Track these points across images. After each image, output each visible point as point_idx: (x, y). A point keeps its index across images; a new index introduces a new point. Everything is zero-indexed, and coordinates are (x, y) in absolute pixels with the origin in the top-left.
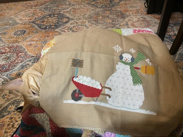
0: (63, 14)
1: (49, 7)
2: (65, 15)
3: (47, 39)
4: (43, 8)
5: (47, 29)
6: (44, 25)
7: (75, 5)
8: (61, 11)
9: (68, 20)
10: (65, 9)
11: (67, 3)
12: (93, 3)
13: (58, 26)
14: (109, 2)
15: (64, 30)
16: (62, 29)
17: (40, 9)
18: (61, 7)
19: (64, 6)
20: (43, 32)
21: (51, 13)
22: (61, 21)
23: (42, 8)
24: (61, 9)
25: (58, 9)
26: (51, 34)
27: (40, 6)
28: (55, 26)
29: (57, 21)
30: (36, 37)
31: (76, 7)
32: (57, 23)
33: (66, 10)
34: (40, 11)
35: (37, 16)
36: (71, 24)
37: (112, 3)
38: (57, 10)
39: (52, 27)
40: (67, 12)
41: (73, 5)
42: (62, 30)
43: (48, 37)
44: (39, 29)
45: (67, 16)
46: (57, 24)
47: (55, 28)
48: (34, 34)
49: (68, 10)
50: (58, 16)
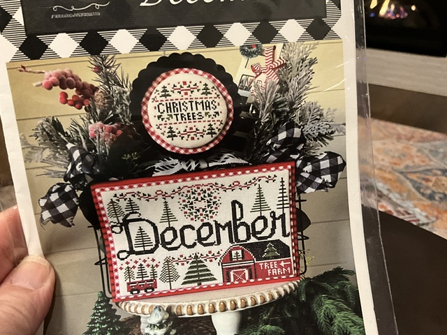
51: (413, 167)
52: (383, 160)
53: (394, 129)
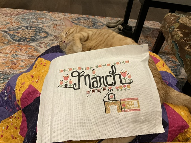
0: (42, 28)
1: (27, 17)
2: (44, 30)
3: (19, 52)
4: (20, 18)
5: (21, 41)
6: (18, 37)
7: (56, 20)
8: (40, 25)
9: (47, 35)
10: (44, 23)
11: (48, 17)
12: (76, 22)
13: (35, 39)
14: (93, 23)
15: (40, 45)
16: (39, 43)
17: (17, 19)
18: (41, 20)
19: (44, 20)
20: (15, 44)
21: (29, 25)
22: (39, 36)
23: (18, 18)
24: (41, 22)
25: (37, 22)
26: (25, 48)
27: (16, 15)
28: (31, 39)
29: (35, 34)
30: (6, 48)
31: (57, 23)
32: (34, 36)
33: (46, 25)
34: (16, 21)
35: (11, 26)
36: (49, 40)
37: (95, 25)
38: (35, 22)
39: (28, 40)
40: (46, 26)
41: (54, 20)
42: (39, 45)
43: (21, 50)
44: (12, 40)
45: (46, 31)
46: (33, 38)
47: (31, 42)
48: (4, 45)
49: (48, 24)
50: (35, 29)
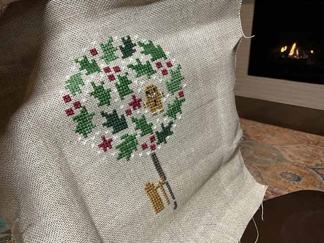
51: (321, 165)
52: (299, 159)
53: (305, 136)
